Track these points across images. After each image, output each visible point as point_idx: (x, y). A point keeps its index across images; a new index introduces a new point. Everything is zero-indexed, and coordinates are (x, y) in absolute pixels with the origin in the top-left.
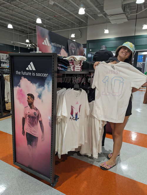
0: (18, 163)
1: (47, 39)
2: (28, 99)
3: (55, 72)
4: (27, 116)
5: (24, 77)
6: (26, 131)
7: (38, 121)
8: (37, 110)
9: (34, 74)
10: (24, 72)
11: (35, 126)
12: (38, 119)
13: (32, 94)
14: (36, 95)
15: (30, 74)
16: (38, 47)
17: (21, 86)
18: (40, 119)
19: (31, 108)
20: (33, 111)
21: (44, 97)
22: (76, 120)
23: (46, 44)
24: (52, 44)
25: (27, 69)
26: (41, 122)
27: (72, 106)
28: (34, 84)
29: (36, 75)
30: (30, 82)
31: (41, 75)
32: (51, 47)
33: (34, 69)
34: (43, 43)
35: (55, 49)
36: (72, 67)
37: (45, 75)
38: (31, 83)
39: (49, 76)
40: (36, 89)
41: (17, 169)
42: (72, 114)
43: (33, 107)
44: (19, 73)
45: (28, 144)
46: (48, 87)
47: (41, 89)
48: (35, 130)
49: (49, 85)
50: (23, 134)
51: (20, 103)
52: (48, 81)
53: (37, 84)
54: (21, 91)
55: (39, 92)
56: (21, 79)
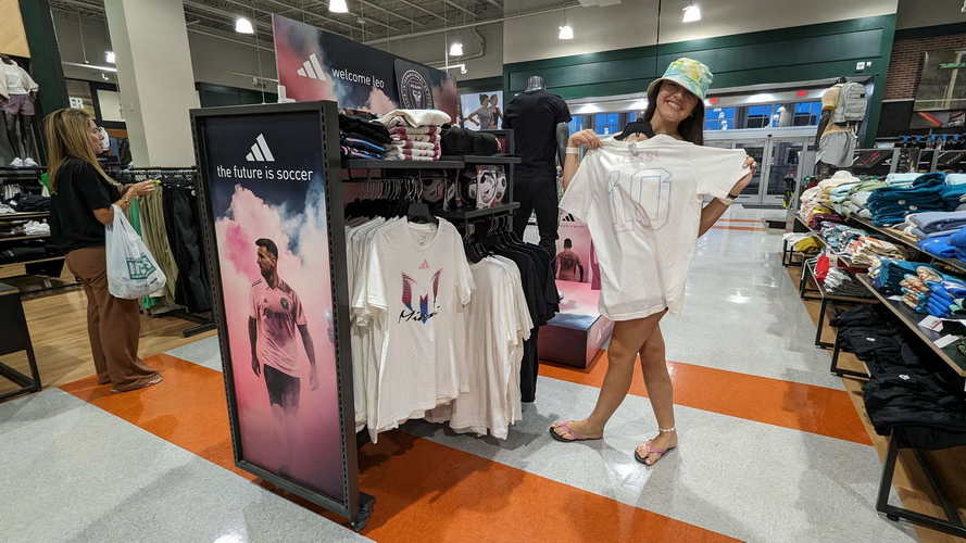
0: (248, 462)
1: (313, 57)
2: (261, 255)
3: (333, 163)
4: (262, 312)
5: (244, 186)
6: (262, 361)
7: (296, 328)
8: (288, 290)
9: (270, 174)
10: (239, 168)
11: (289, 344)
12: (294, 320)
13: (269, 241)
14: (281, 243)
15: (260, 172)
16: (282, 84)
17: (235, 214)
18: (300, 321)
19: (271, 285)
20: (278, 295)
21: (305, 247)
22: (424, 321)
23: (312, 75)
24: (335, 73)
25: (250, 158)
26: (303, 330)
27: (405, 277)
28: (273, 206)
29: (276, 176)
30: (262, 201)
31: (293, 175)
32: (332, 83)
33: (270, 158)
34: (301, 72)
35: (346, 90)
36: (400, 147)
37: (305, 175)
38: (264, 203)
39: (317, 177)
40: (281, 221)
41: (248, 482)
42: (407, 300)
43: (275, 283)
44: (227, 173)
45: (272, 403)
46: (317, 214)
47: (295, 222)
48: (288, 356)
49: (317, 208)
50: (255, 370)
51: (238, 271)
52: (315, 194)
53: (283, 207)
54: (237, 230)
55: (291, 232)
56: (234, 192)
